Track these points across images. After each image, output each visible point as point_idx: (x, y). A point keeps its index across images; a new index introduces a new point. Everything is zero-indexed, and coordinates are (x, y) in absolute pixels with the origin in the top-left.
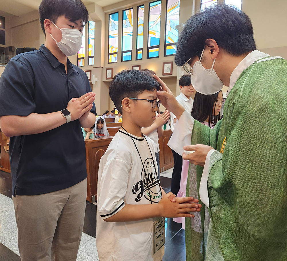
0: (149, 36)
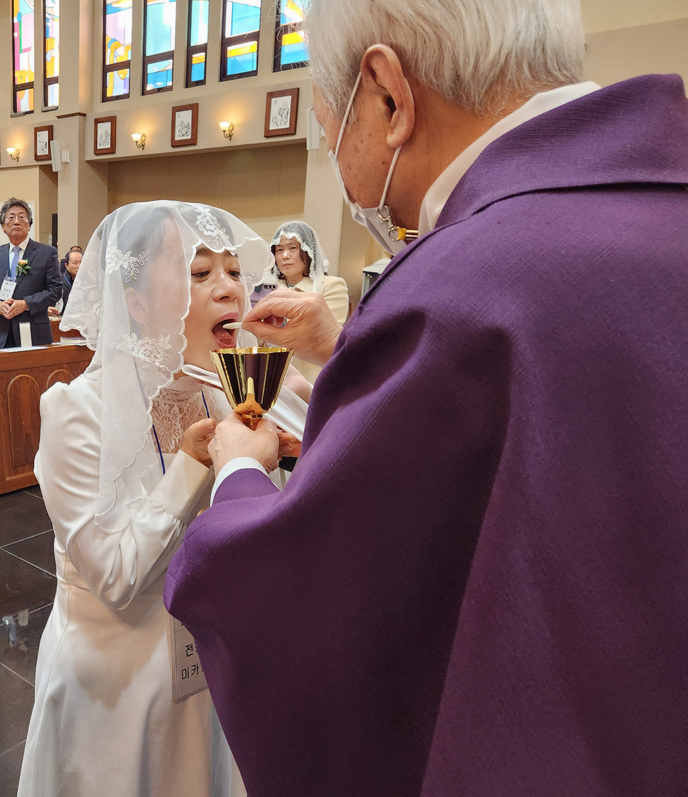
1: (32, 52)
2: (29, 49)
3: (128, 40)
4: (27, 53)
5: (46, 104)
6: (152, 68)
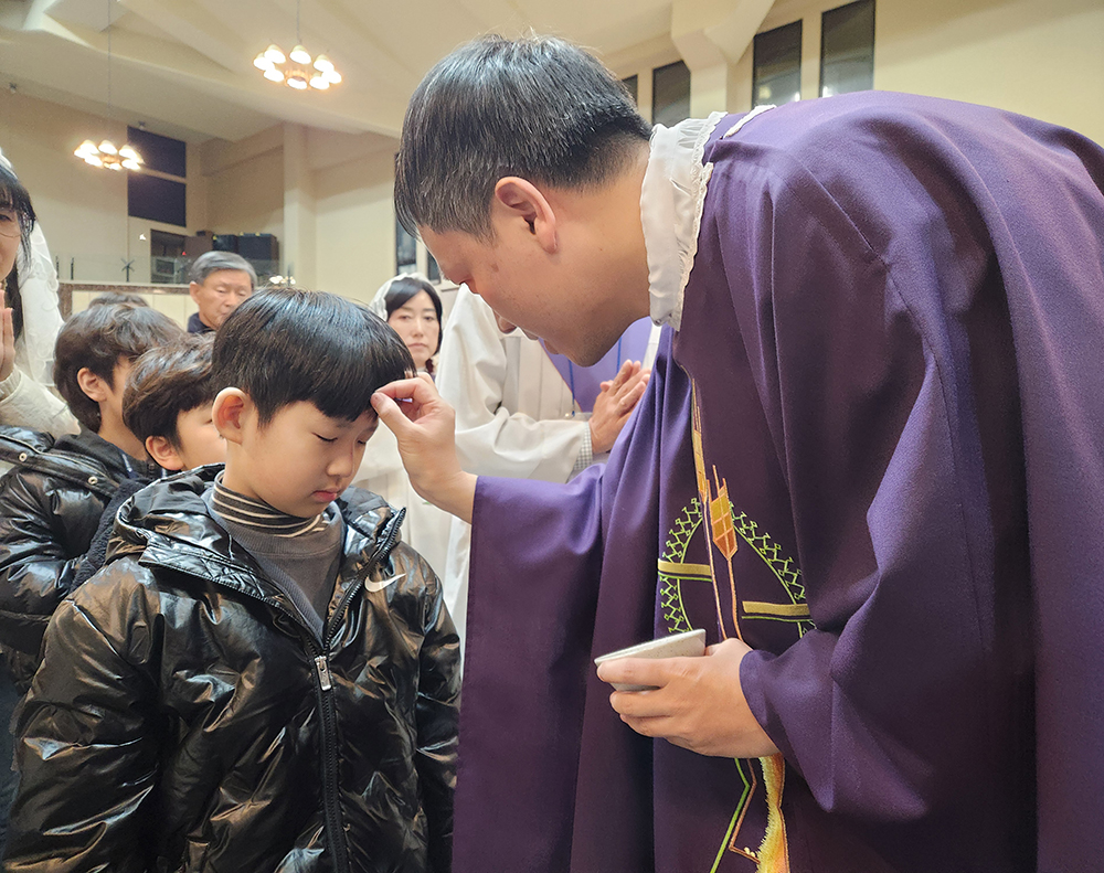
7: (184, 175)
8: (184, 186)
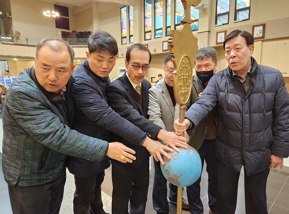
0: (176, 14)
1: (126, 29)
2: (125, 28)
3: (151, 26)
4: (125, 29)
5: (130, 42)
6: (157, 32)
7: (68, 16)
8: (68, 19)
